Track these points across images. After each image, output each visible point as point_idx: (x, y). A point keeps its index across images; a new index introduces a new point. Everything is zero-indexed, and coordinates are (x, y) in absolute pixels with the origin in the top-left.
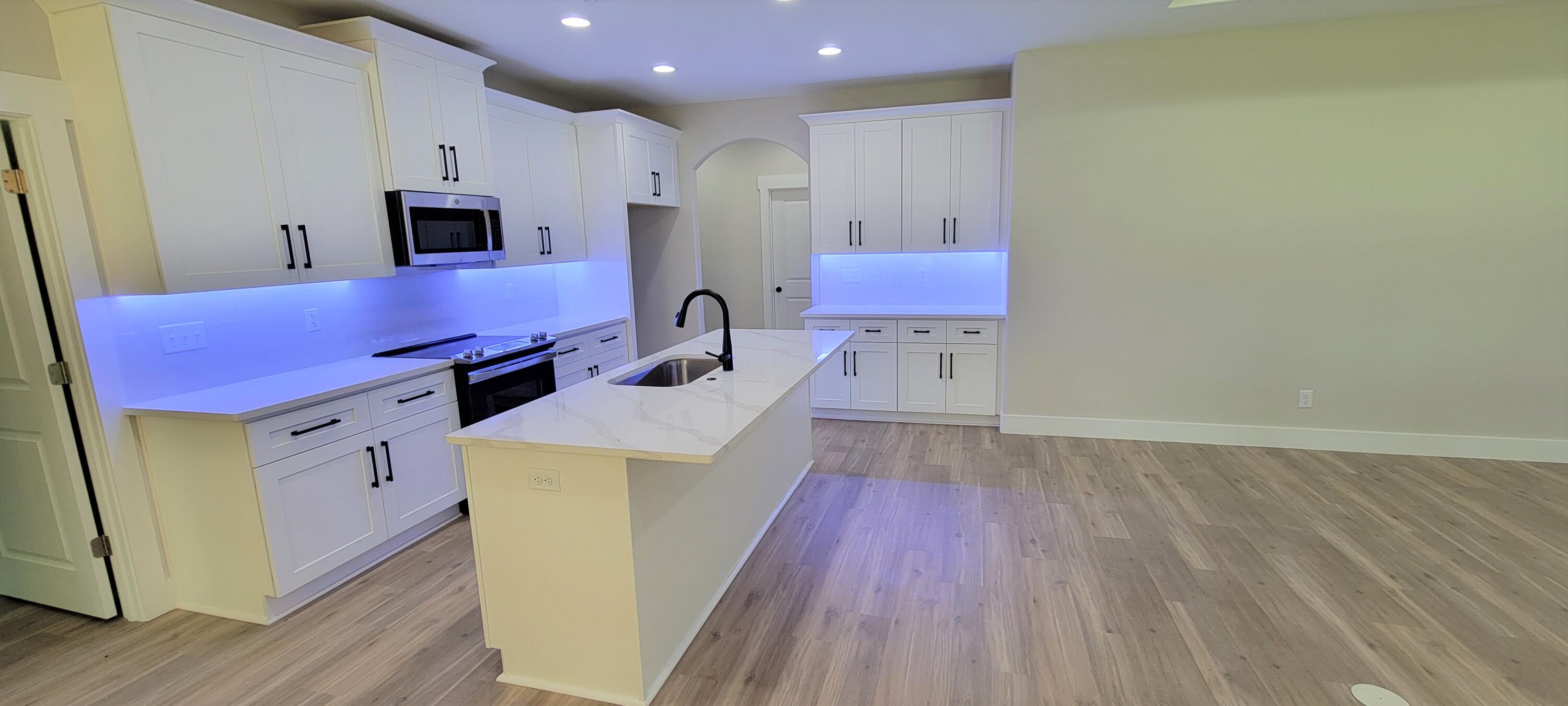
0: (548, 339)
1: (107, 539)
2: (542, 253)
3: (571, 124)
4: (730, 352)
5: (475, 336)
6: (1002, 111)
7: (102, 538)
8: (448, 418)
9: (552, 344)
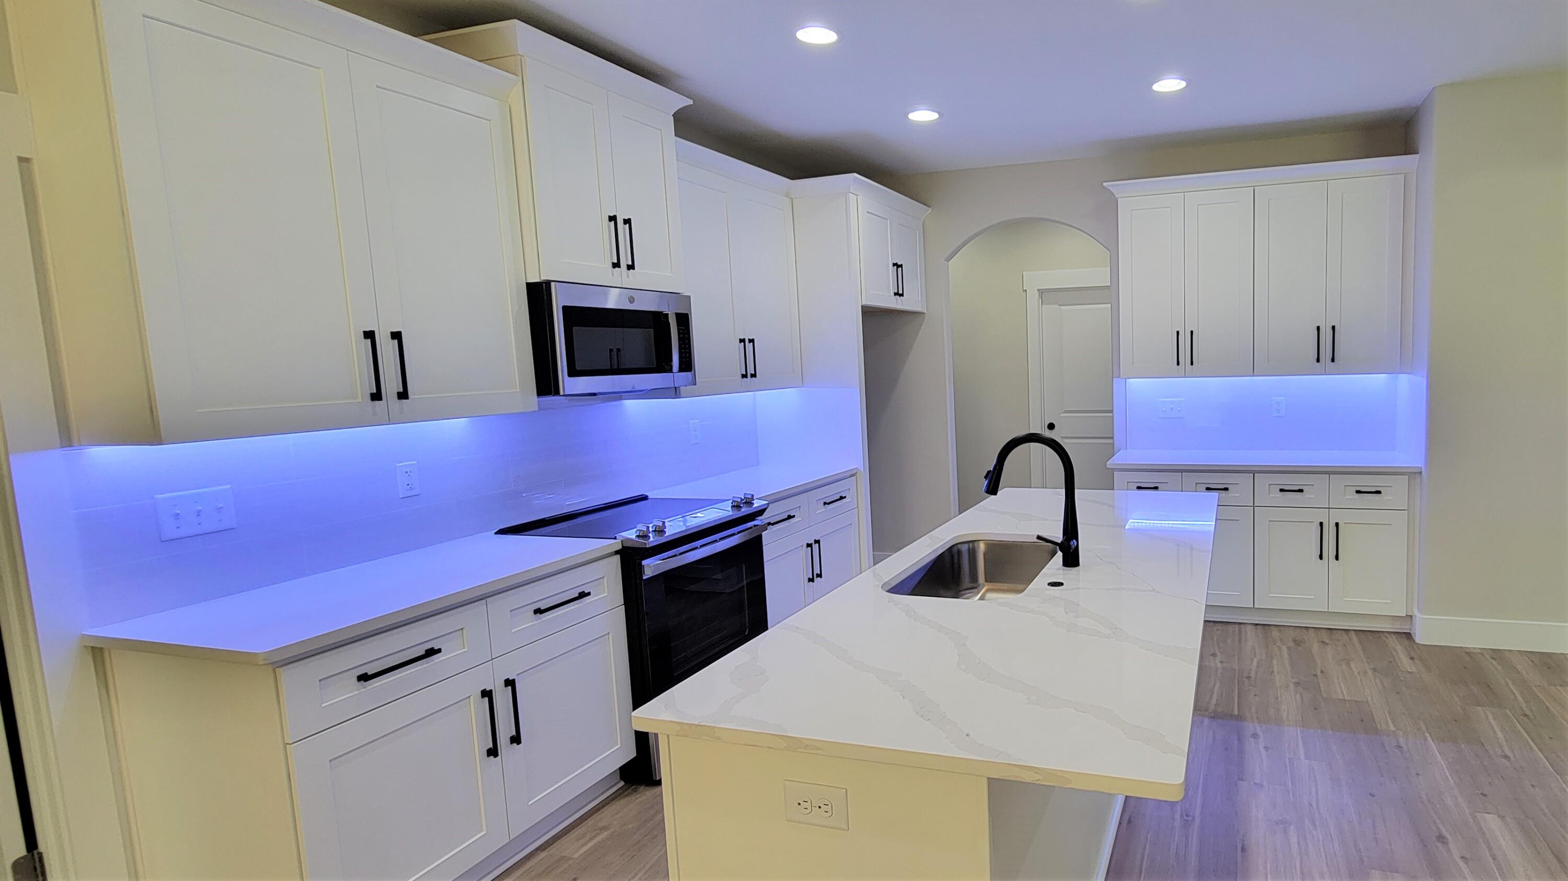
0: (755, 505)
1: (40, 855)
2: (745, 376)
3: (786, 196)
4: (1076, 537)
5: (645, 498)
6: (1405, 174)
7: (33, 855)
8: (609, 633)
9: (761, 512)
